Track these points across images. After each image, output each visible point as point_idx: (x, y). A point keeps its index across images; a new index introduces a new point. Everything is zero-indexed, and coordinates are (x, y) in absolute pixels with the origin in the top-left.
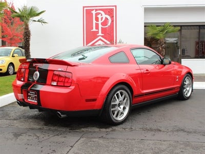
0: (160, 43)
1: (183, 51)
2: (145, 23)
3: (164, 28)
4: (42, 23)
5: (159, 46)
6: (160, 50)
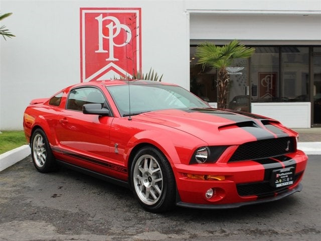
0: (222, 75)
2: (191, 40)
3: (229, 49)
4: (5, 36)
5: (220, 81)
6: (221, 88)
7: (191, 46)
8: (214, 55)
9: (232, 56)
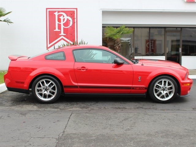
0: (117, 43)
1: (136, 49)
2: (103, 24)
3: (120, 29)
4: (8, 23)
5: (116, 46)
6: (117, 49)
7: (103, 27)
8: (113, 33)
9: (122, 33)
